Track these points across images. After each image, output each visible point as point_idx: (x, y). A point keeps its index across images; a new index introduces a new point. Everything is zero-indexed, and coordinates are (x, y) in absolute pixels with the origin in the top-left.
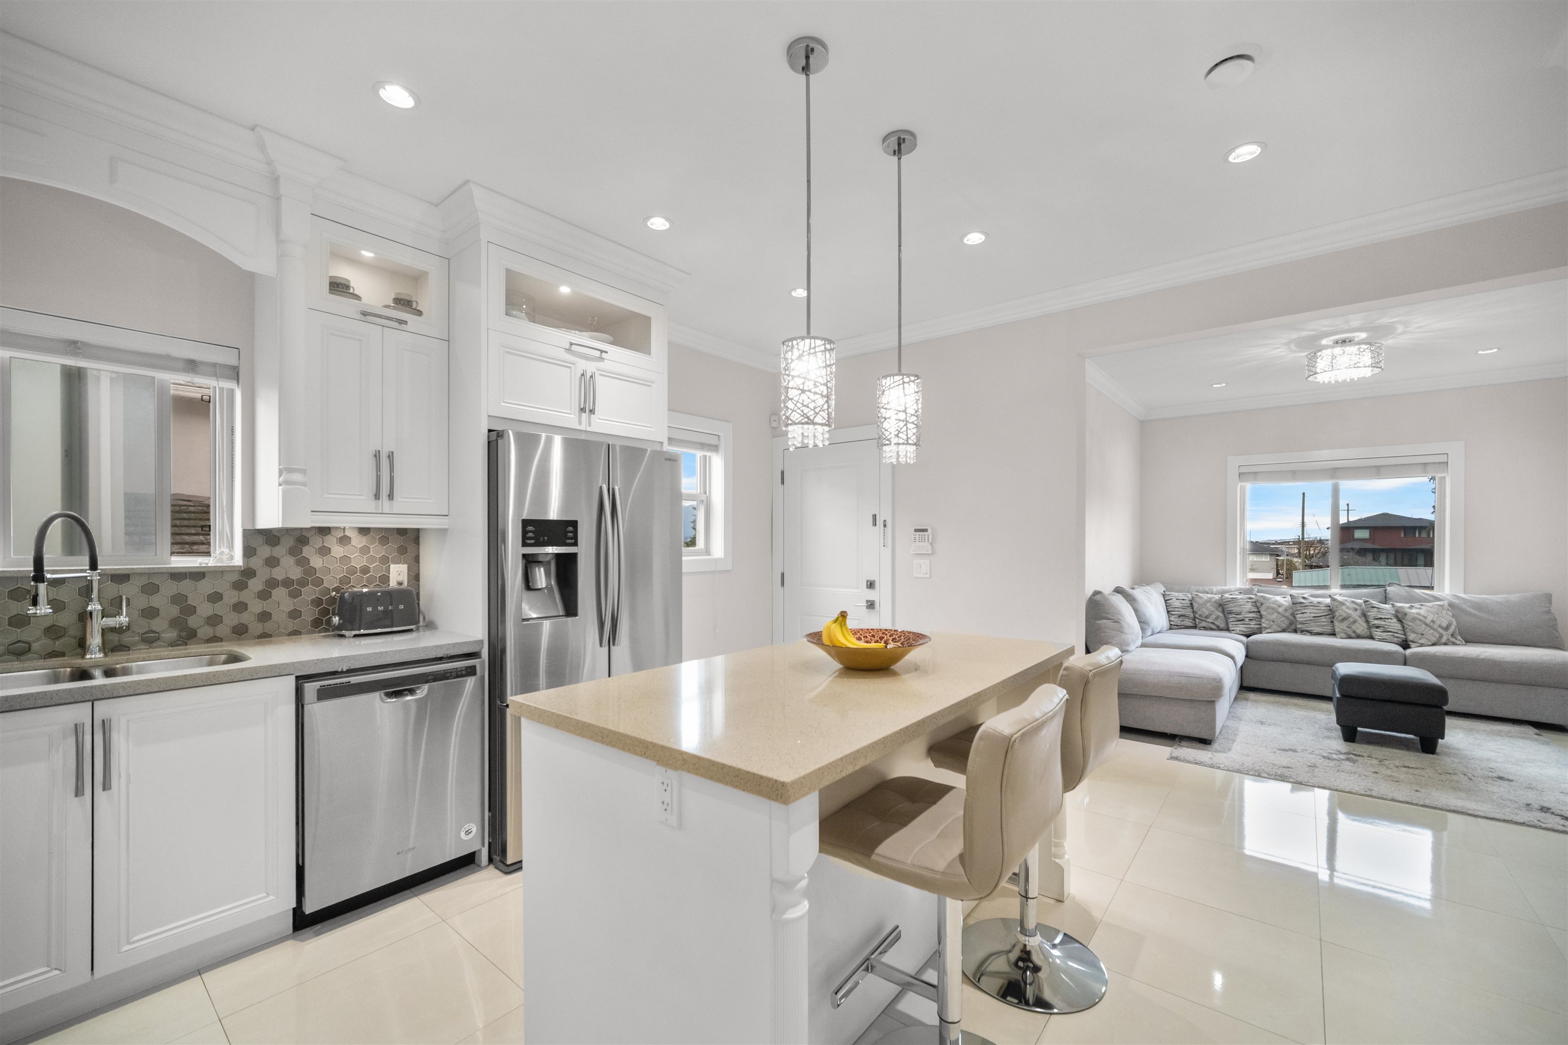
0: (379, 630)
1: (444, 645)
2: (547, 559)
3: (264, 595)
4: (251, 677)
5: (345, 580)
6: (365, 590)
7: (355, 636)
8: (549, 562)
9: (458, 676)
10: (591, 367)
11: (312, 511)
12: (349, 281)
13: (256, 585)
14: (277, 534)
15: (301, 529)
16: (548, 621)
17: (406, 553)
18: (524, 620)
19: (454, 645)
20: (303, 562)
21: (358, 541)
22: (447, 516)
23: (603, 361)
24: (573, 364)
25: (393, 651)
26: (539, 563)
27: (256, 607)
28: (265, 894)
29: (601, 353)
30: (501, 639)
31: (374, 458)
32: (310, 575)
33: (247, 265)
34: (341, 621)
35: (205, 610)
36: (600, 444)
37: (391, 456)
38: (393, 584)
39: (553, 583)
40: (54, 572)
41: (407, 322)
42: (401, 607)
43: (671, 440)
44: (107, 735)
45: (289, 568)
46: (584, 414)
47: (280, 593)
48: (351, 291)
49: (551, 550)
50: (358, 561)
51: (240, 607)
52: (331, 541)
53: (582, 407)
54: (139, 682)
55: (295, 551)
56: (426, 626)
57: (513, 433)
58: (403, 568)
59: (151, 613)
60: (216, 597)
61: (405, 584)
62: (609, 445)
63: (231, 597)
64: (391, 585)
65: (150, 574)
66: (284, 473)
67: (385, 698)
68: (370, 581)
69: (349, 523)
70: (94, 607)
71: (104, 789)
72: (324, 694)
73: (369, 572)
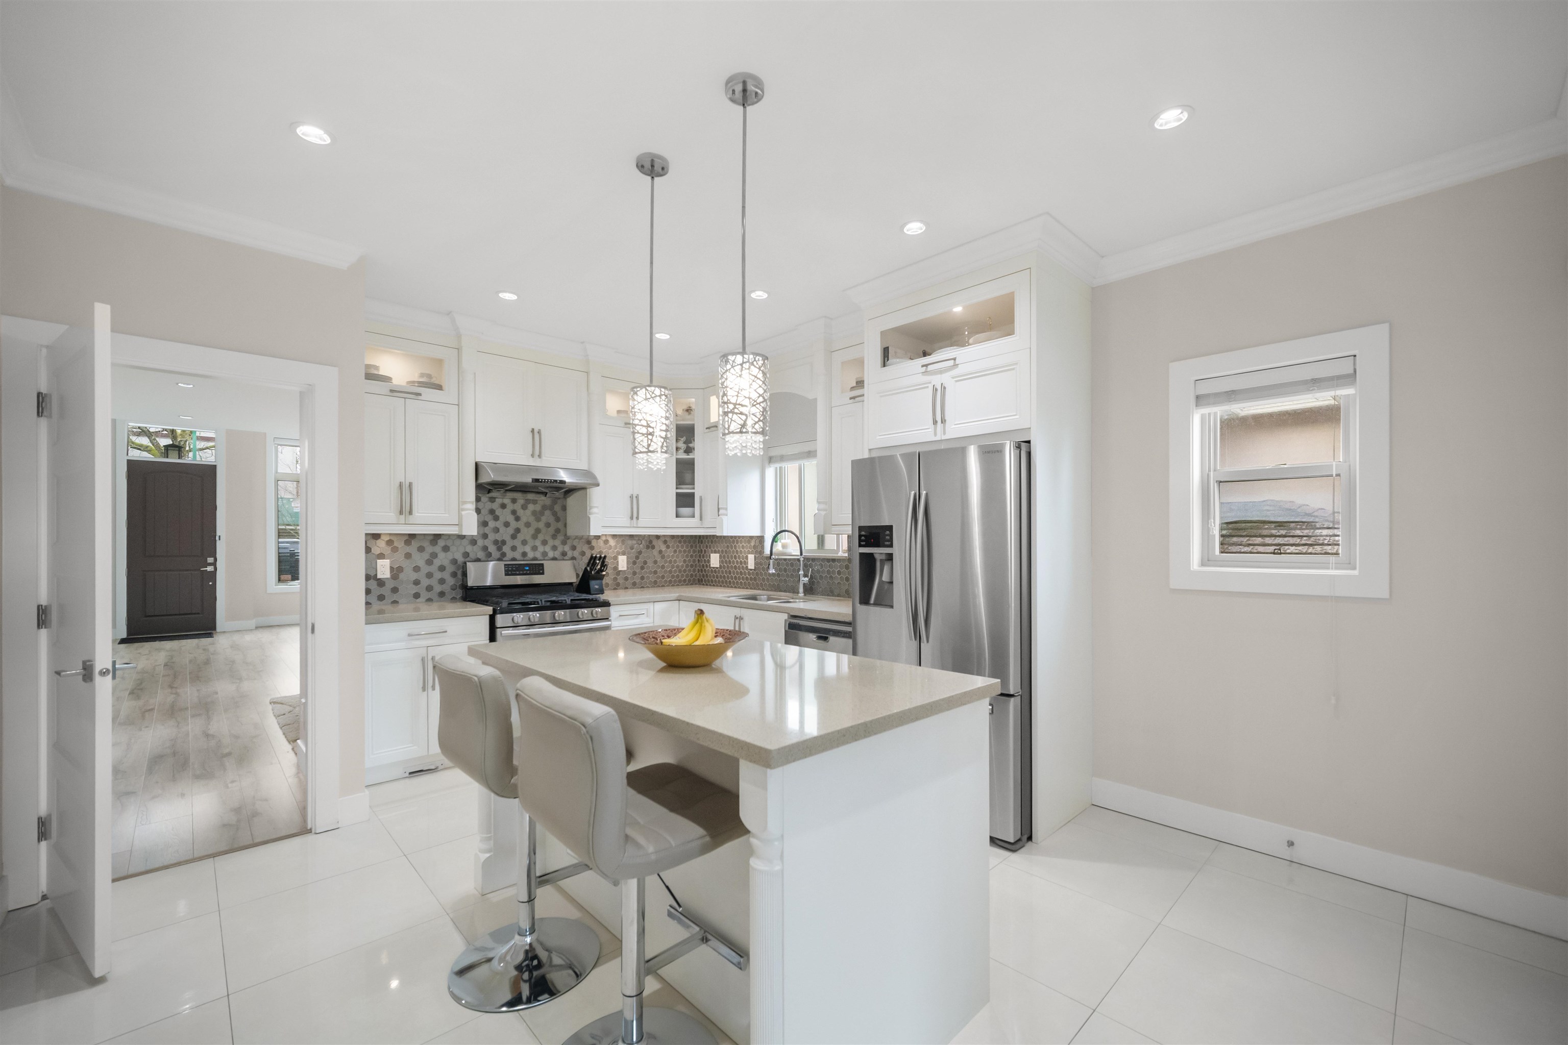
10: (941, 380)
11: (833, 525)
16: (874, 608)
23: (957, 367)
24: (927, 383)
33: (810, 396)
46: (937, 426)
49: (877, 550)
53: (935, 419)
62: (922, 454)
70: (801, 573)
72: (791, 627)
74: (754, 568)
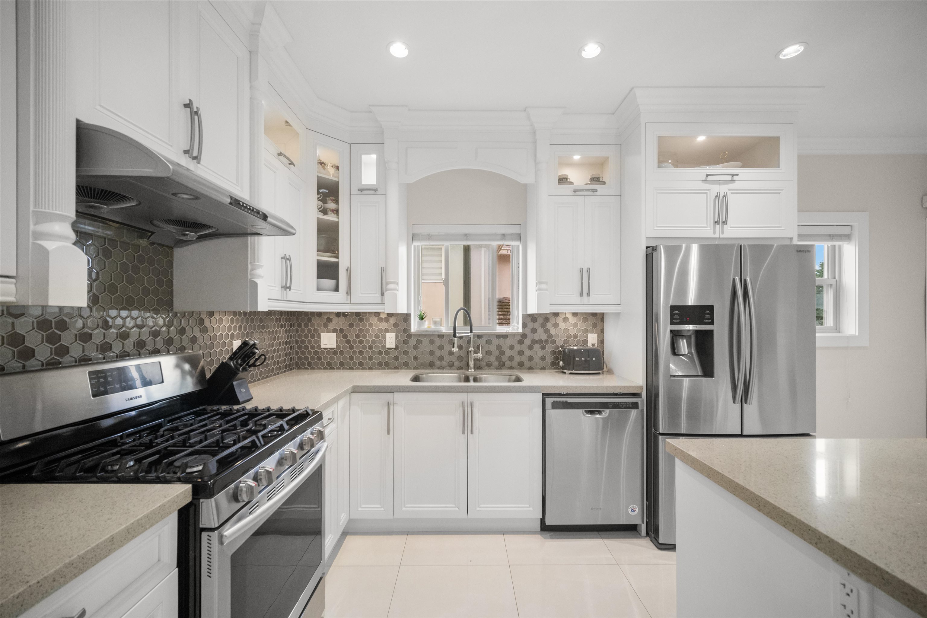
0: (582, 372)
1: (619, 386)
2: (689, 334)
3: (530, 348)
4: (523, 391)
5: (566, 342)
6: (575, 348)
7: (571, 373)
8: (690, 336)
9: (627, 408)
10: (723, 189)
11: (550, 304)
12: (567, 175)
13: (527, 342)
14: (536, 316)
15: (546, 314)
16: (687, 379)
17: (597, 327)
18: (672, 376)
19: (625, 387)
20: (547, 331)
21: (572, 320)
22: (620, 304)
23: (735, 183)
24: (709, 190)
25: (589, 386)
26: (683, 336)
27: (527, 353)
28: (529, 506)
29: (733, 176)
30: (655, 387)
31: (580, 273)
32: (550, 339)
33: (523, 180)
34: (564, 365)
35: (508, 353)
36: (732, 246)
37: (588, 271)
38: (590, 345)
39: (693, 351)
40: (460, 333)
41: (597, 190)
42: (594, 359)
43: (801, 237)
44: (472, 409)
45: (541, 335)
46: (717, 226)
47: (537, 347)
48: (569, 180)
49: (691, 327)
50: (572, 331)
51: (521, 353)
52: (559, 320)
53: (716, 220)
54: (482, 387)
55: (543, 325)
56: (608, 371)
57: (663, 247)
58: (595, 336)
59: (489, 353)
60: (512, 347)
61: (596, 345)
62: (741, 246)
63: (518, 347)
64: (589, 346)
65: (490, 335)
66: (538, 284)
67: (585, 414)
68: (578, 342)
69: (567, 310)
70: (471, 349)
71: (471, 433)
72: (555, 406)
73: (577, 338)
74: (394, 347)
